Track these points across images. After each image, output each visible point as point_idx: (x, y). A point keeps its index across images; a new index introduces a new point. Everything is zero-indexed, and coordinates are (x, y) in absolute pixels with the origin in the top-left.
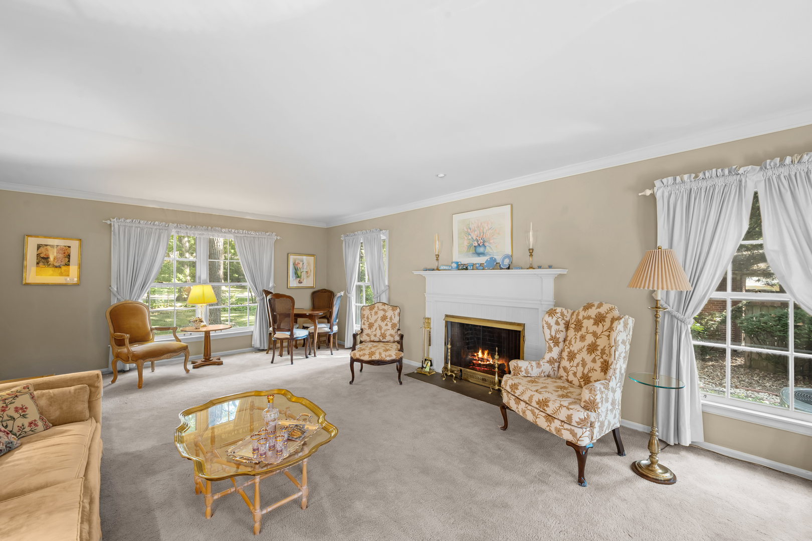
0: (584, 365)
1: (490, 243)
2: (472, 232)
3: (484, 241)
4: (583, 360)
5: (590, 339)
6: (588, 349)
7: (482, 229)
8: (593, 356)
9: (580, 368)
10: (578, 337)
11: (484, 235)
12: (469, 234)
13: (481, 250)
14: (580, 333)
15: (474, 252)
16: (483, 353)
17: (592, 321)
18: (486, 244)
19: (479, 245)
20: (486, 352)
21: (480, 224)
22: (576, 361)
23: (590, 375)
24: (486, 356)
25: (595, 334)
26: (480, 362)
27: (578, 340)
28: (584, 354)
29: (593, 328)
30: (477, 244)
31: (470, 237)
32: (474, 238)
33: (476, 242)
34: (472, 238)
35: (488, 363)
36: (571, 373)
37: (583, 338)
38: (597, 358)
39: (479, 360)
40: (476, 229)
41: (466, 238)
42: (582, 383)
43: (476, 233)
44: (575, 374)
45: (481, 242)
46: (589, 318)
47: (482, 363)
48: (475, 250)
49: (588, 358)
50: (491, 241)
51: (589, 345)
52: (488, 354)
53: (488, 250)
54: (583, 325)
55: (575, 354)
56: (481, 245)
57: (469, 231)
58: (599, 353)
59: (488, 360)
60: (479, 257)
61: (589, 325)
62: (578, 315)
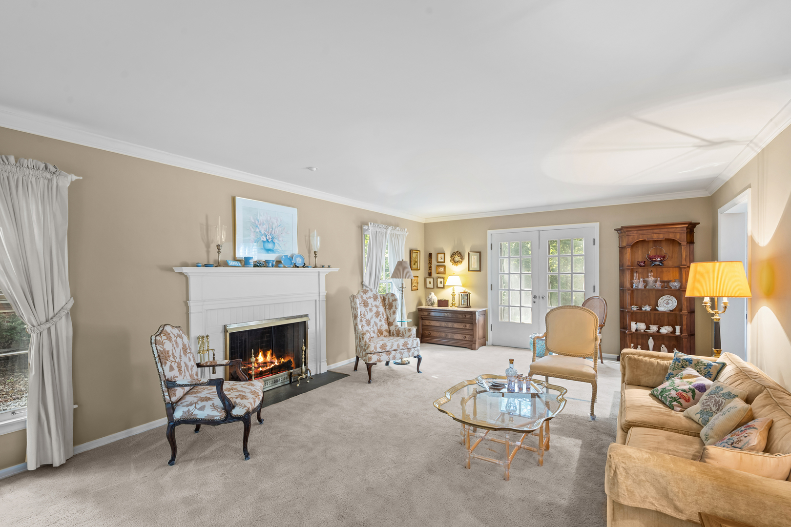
0: (376, 325)
1: (279, 240)
2: (260, 225)
3: (273, 238)
4: (375, 322)
5: (374, 309)
6: (375, 315)
7: (271, 224)
8: (379, 318)
9: (375, 327)
10: (368, 310)
11: (273, 231)
12: (257, 227)
13: (270, 246)
14: (368, 308)
15: (263, 248)
16: (265, 356)
17: (372, 299)
18: (276, 241)
19: (267, 240)
20: (269, 354)
21: (269, 218)
22: (372, 324)
23: (381, 329)
24: (269, 358)
25: (376, 306)
26: (261, 369)
27: (369, 312)
28: (375, 319)
29: (374, 303)
30: (265, 240)
31: (258, 230)
32: (263, 233)
33: (264, 237)
34: (260, 232)
35: (273, 365)
36: (371, 333)
37: (371, 310)
38: (381, 319)
39: (259, 367)
40: (265, 222)
41: (253, 230)
42: (379, 335)
43: (265, 226)
44: (374, 332)
45: (269, 238)
46: (370, 298)
47: (265, 369)
48: (263, 245)
49: (377, 320)
50: (280, 239)
51: (375, 313)
52: (272, 355)
53: (277, 247)
54: (369, 302)
55: (370, 321)
56: (269, 241)
57: (257, 222)
58: (381, 315)
59: (272, 363)
60: (268, 253)
61: (371, 301)
62: (365, 298)
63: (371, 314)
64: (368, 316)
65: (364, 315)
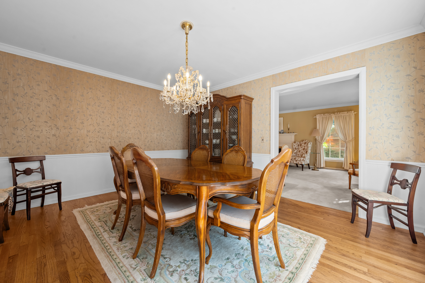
4: (302, 152)
5: (303, 147)
17: (304, 144)
22: (300, 152)
23: (303, 154)
25: (304, 146)
36: (299, 155)
37: (302, 147)
44: (300, 155)
46: (303, 143)
49: (303, 151)
58: (305, 150)
61: (303, 144)
62: (301, 143)
63: (302, 149)
64: (300, 150)
65: (299, 149)
